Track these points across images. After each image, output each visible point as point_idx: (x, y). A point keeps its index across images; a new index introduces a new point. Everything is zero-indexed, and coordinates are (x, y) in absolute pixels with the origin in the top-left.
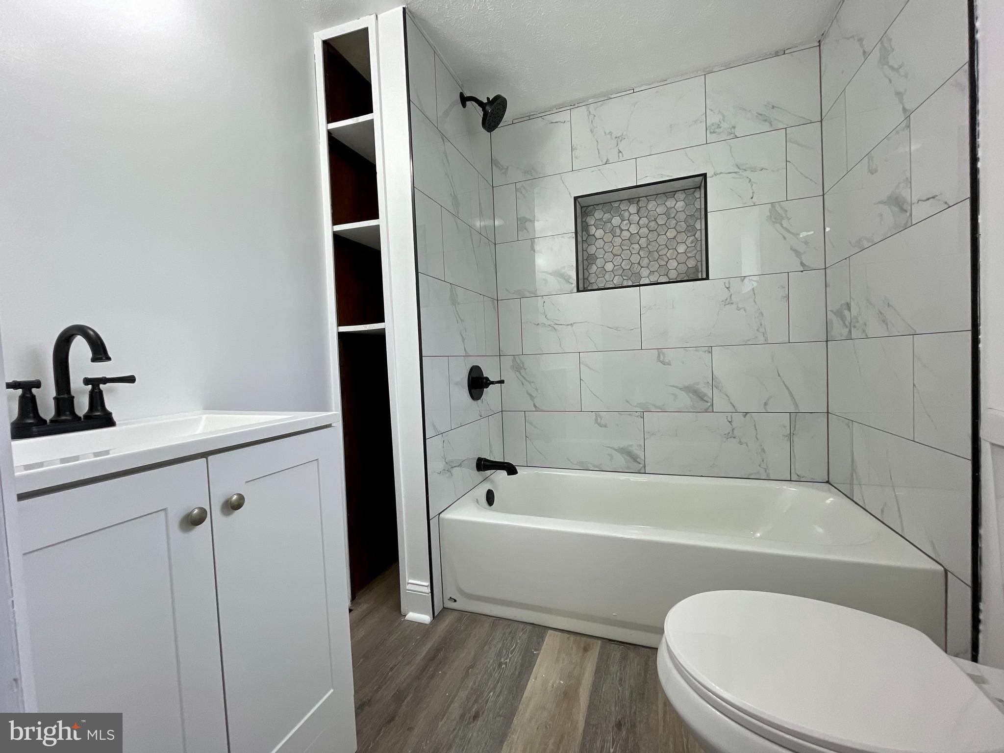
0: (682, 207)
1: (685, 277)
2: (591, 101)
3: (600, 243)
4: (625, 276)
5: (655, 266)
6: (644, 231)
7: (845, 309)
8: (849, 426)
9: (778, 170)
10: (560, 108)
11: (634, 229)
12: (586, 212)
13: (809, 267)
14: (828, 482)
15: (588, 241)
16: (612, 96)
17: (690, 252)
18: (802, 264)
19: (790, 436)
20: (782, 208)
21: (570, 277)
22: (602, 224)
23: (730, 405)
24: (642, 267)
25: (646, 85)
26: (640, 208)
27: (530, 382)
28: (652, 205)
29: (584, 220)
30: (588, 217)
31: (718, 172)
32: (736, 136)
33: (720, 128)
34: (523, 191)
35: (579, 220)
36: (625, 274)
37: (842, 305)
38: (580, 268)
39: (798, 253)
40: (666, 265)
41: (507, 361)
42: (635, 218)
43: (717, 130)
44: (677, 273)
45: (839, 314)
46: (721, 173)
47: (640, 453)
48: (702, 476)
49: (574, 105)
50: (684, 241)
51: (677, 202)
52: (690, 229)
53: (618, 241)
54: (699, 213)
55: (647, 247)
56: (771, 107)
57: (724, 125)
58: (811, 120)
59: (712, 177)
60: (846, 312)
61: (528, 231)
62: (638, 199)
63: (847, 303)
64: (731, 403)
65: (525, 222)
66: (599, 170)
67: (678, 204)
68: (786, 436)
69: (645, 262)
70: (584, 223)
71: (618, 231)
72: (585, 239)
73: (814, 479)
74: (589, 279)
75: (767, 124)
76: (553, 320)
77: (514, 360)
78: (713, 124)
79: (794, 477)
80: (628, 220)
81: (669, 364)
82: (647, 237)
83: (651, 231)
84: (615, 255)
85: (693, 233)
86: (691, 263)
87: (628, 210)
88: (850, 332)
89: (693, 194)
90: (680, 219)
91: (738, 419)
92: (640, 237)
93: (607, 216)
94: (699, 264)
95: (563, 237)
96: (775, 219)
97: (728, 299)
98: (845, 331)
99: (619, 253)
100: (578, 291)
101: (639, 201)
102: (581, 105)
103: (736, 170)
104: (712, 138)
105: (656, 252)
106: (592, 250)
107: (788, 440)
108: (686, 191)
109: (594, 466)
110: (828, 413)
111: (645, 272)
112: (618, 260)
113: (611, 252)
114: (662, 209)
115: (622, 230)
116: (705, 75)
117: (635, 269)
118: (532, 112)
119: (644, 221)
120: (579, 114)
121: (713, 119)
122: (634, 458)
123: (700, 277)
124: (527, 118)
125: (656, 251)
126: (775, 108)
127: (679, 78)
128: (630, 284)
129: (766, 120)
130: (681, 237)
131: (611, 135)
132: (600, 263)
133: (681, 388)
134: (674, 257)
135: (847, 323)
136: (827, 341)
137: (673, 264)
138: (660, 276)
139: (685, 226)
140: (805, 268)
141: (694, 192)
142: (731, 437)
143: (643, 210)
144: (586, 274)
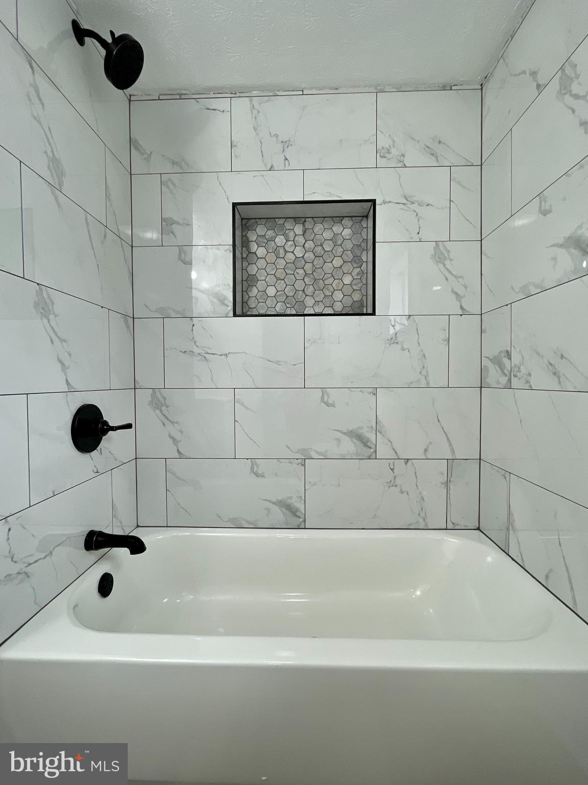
0: (349, 235)
1: (350, 310)
2: (255, 93)
3: (261, 264)
4: (288, 303)
5: (320, 296)
6: (309, 256)
7: (505, 357)
8: (505, 477)
9: (442, 209)
10: (218, 92)
11: (299, 252)
12: (247, 225)
13: (467, 311)
14: (478, 529)
15: (248, 258)
16: (279, 93)
17: (356, 285)
18: (462, 308)
19: (447, 484)
20: (445, 247)
21: (225, 298)
22: (265, 242)
23: (393, 451)
24: (307, 295)
25: (316, 88)
26: (306, 229)
27: (172, 422)
28: (318, 228)
29: (244, 234)
30: (249, 232)
31: (387, 200)
32: (405, 165)
33: (390, 153)
34: (170, 184)
35: (238, 233)
36: (289, 301)
37: (500, 352)
38: (238, 288)
39: (458, 296)
40: (331, 296)
41: (144, 396)
42: (301, 240)
43: (387, 155)
44: (343, 306)
45: (497, 361)
46: (390, 202)
47: (300, 506)
48: (363, 529)
49: (235, 92)
50: (350, 272)
51: (344, 228)
52: (357, 260)
53: (281, 263)
54: (366, 244)
55: (312, 274)
56: (438, 141)
57: (393, 151)
58: (472, 163)
59: (381, 204)
60: (506, 361)
61: (175, 236)
62: (304, 219)
63: (507, 351)
64: (394, 449)
65: (172, 224)
66: (263, 176)
67: (345, 231)
68: (444, 483)
69: (310, 290)
70: (245, 238)
71: (282, 252)
72: (245, 256)
73: (467, 526)
74: (249, 303)
75: (434, 158)
76: (203, 348)
77: (154, 395)
78: (383, 148)
79: (450, 526)
80: (293, 241)
81: (333, 405)
82: (312, 262)
83: (317, 256)
84: (278, 279)
85: (359, 265)
86: (357, 297)
87: (293, 229)
88: (510, 380)
89: (360, 222)
90: (347, 248)
91: (400, 465)
92: (306, 262)
93: (270, 233)
94: (364, 298)
95: (218, 249)
96: (439, 258)
97: (393, 338)
98: (504, 380)
99: (282, 277)
100: (235, 315)
101: (305, 221)
102: (242, 95)
103: (405, 201)
104: (382, 162)
105: (321, 281)
106: (253, 270)
107: (445, 488)
108: (353, 218)
109: (249, 523)
110: (480, 459)
111: (309, 302)
112: (281, 285)
113: (274, 274)
114: (328, 234)
115: (286, 252)
116: (377, 93)
117: (299, 297)
118: (184, 90)
119: (310, 244)
120: (241, 105)
121: (383, 142)
122: (294, 512)
123: (365, 312)
124: (178, 97)
125: (322, 279)
126: (442, 144)
127: (352, 90)
128: (294, 312)
129: (433, 155)
130: (347, 267)
131: (277, 138)
132: (261, 285)
133: (344, 432)
134: (340, 288)
135: (506, 371)
136: (481, 387)
137: (338, 296)
138: (325, 307)
139: (352, 256)
140: (464, 312)
141: (362, 220)
142: (393, 486)
143: (308, 232)
144: (246, 297)
